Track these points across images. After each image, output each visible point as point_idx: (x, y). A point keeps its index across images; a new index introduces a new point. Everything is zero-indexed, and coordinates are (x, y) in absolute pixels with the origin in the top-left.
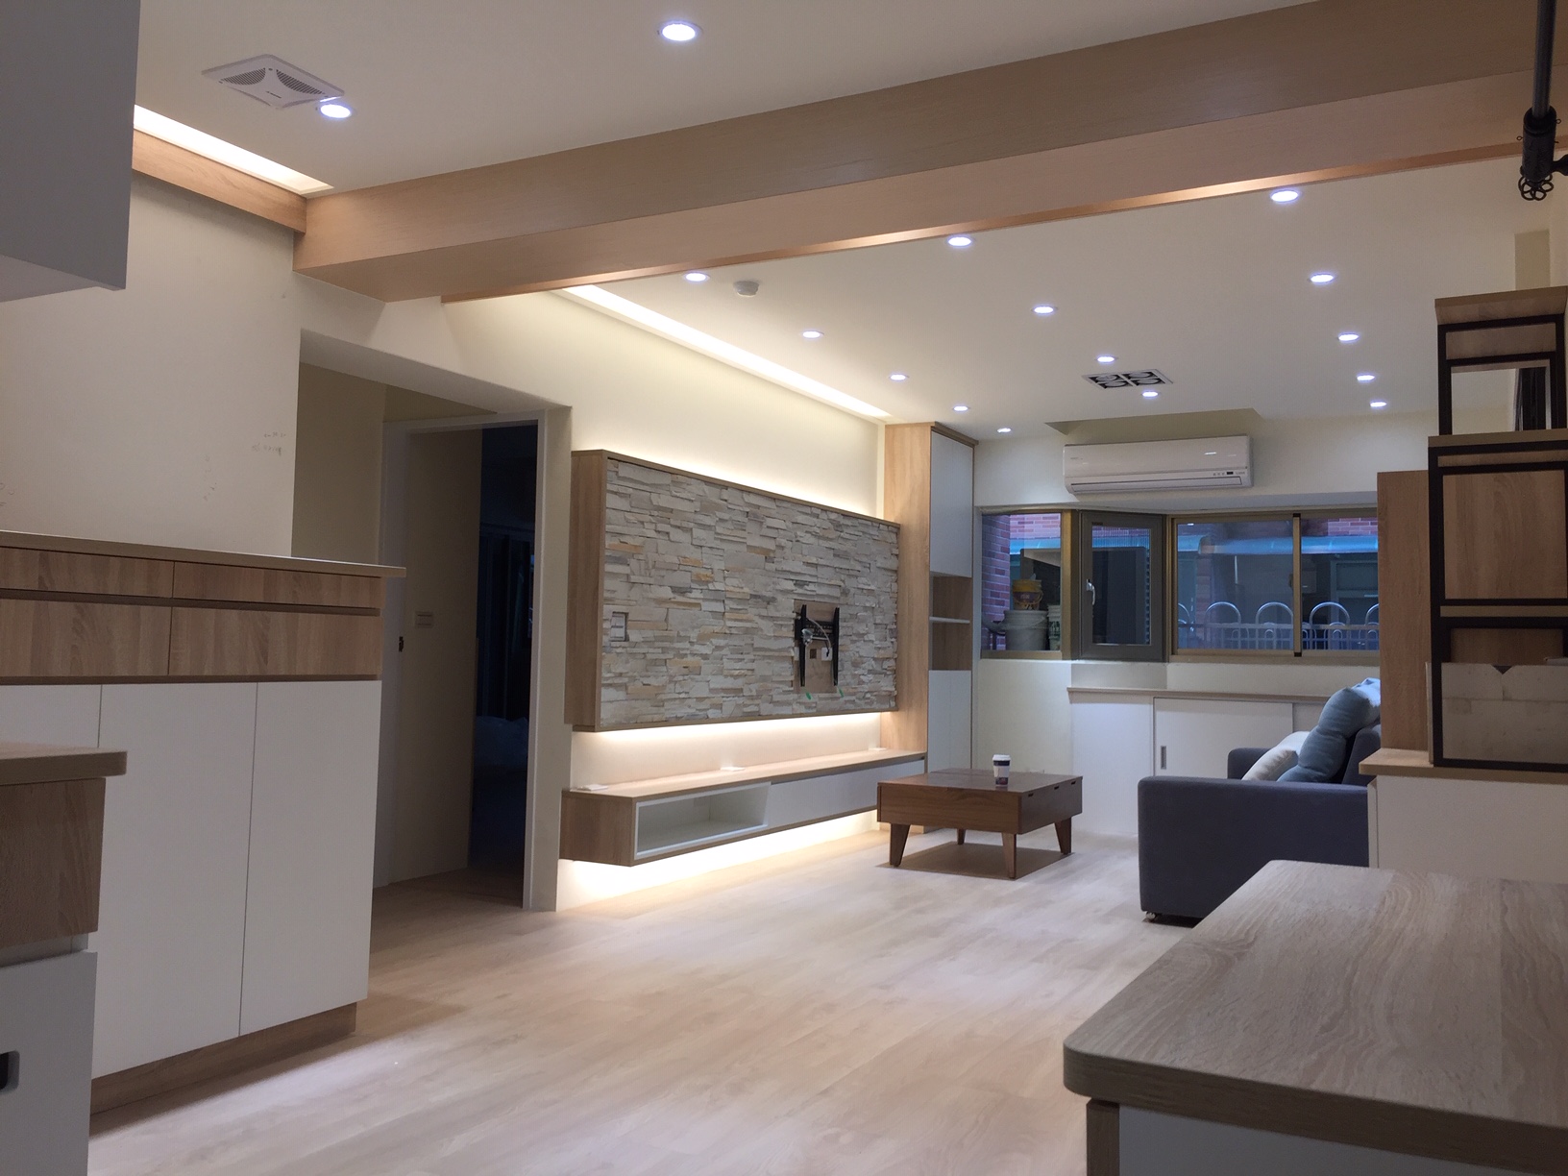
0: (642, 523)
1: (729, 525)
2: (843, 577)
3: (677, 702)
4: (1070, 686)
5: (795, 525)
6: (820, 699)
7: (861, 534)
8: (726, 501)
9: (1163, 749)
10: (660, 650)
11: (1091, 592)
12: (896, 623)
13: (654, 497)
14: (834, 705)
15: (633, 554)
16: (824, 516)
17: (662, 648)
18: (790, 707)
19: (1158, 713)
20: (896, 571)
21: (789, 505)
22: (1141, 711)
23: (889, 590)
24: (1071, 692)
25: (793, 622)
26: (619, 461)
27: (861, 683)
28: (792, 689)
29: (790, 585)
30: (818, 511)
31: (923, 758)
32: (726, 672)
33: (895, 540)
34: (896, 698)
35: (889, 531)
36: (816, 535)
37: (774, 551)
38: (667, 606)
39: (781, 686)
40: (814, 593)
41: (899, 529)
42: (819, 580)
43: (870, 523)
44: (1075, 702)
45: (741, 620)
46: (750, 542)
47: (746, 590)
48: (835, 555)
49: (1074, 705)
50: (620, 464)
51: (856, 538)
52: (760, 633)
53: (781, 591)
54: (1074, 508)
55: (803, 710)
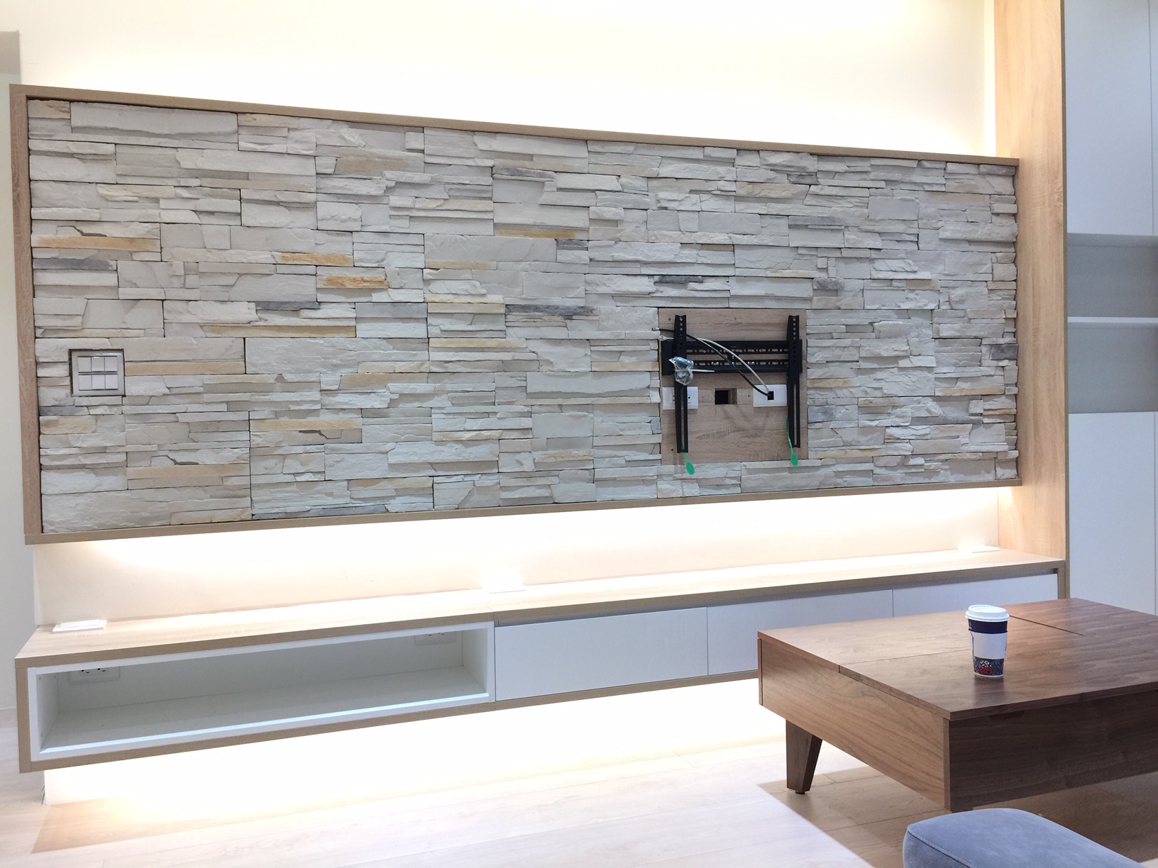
0: (156, 200)
1: (436, 192)
2: (821, 263)
3: (294, 488)
5: (655, 183)
6: (750, 471)
7: (882, 184)
8: (423, 151)
10: (224, 407)
12: (1015, 334)
13: (180, 154)
14: (798, 479)
15: (131, 253)
16: (752, 160)
17: (227, 402)
18: (654, 487)
20: (1014, 244)
21: (631, 148)
23: (989, 278)
25: (655, 346)
26: (71, 101)
27: (889, 440)
28: (659, 457)
29: (645, 285)
30: (732, 153)
31: (1055, 571)
32: (436, 436)
33: (1009, 189)
34: (1017, 462)
35: (983, 175)
36: (725, 195)
37: (586, 230)
38: (242, 334)
39: (625, 453)
40: (726, 295)
41: (1016, 167)
42: (738, 272)
43: (914, 164)
45: (482, 350)
46: (503, 216)
47: (492, 298)
48: (790, 227)
50: (74, 107)
51: (866, 193)
52: (544, 368)
53: (613, 296)
55: (694, 490)
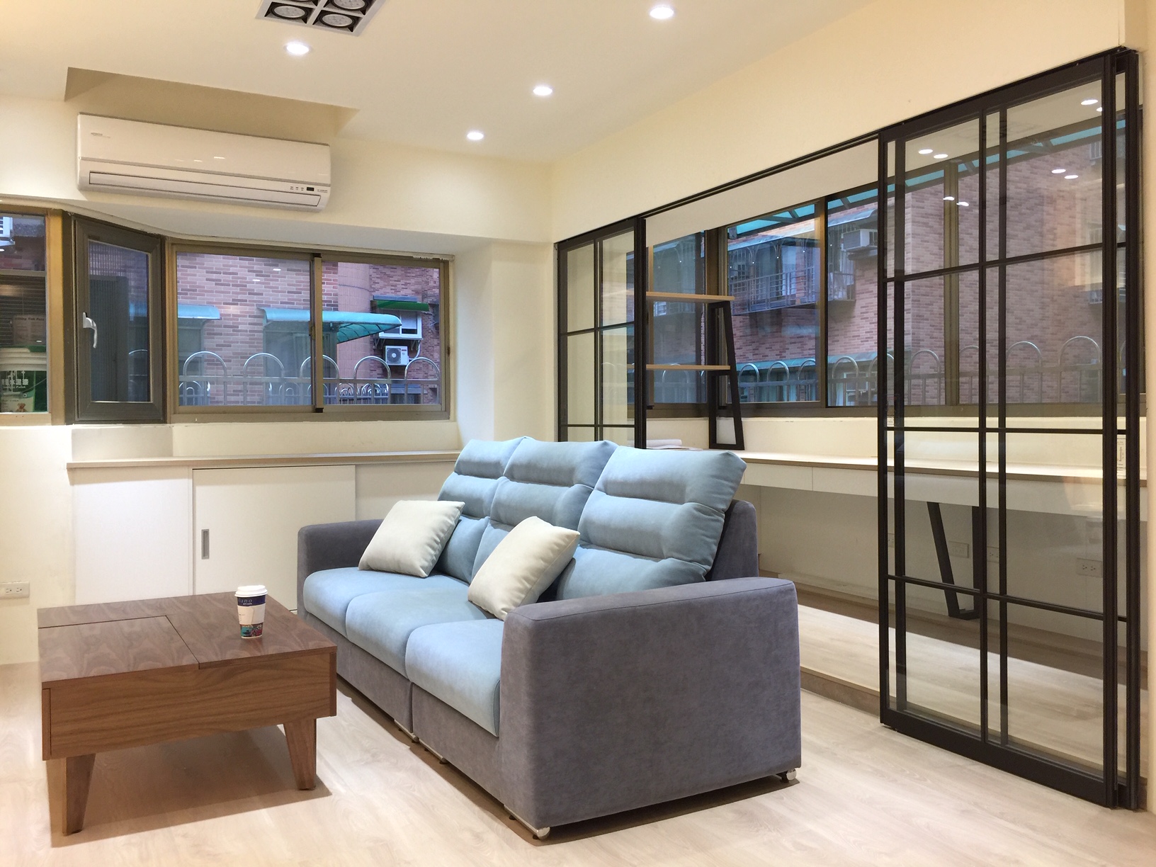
4: (71, 461)
9: (205, 534)
11: (91, 331)
19: (198, 489)
22: (176, 488)
24: (72, 469)
44: (80, 483)
49: (77, 487)
54: (65, 208)
